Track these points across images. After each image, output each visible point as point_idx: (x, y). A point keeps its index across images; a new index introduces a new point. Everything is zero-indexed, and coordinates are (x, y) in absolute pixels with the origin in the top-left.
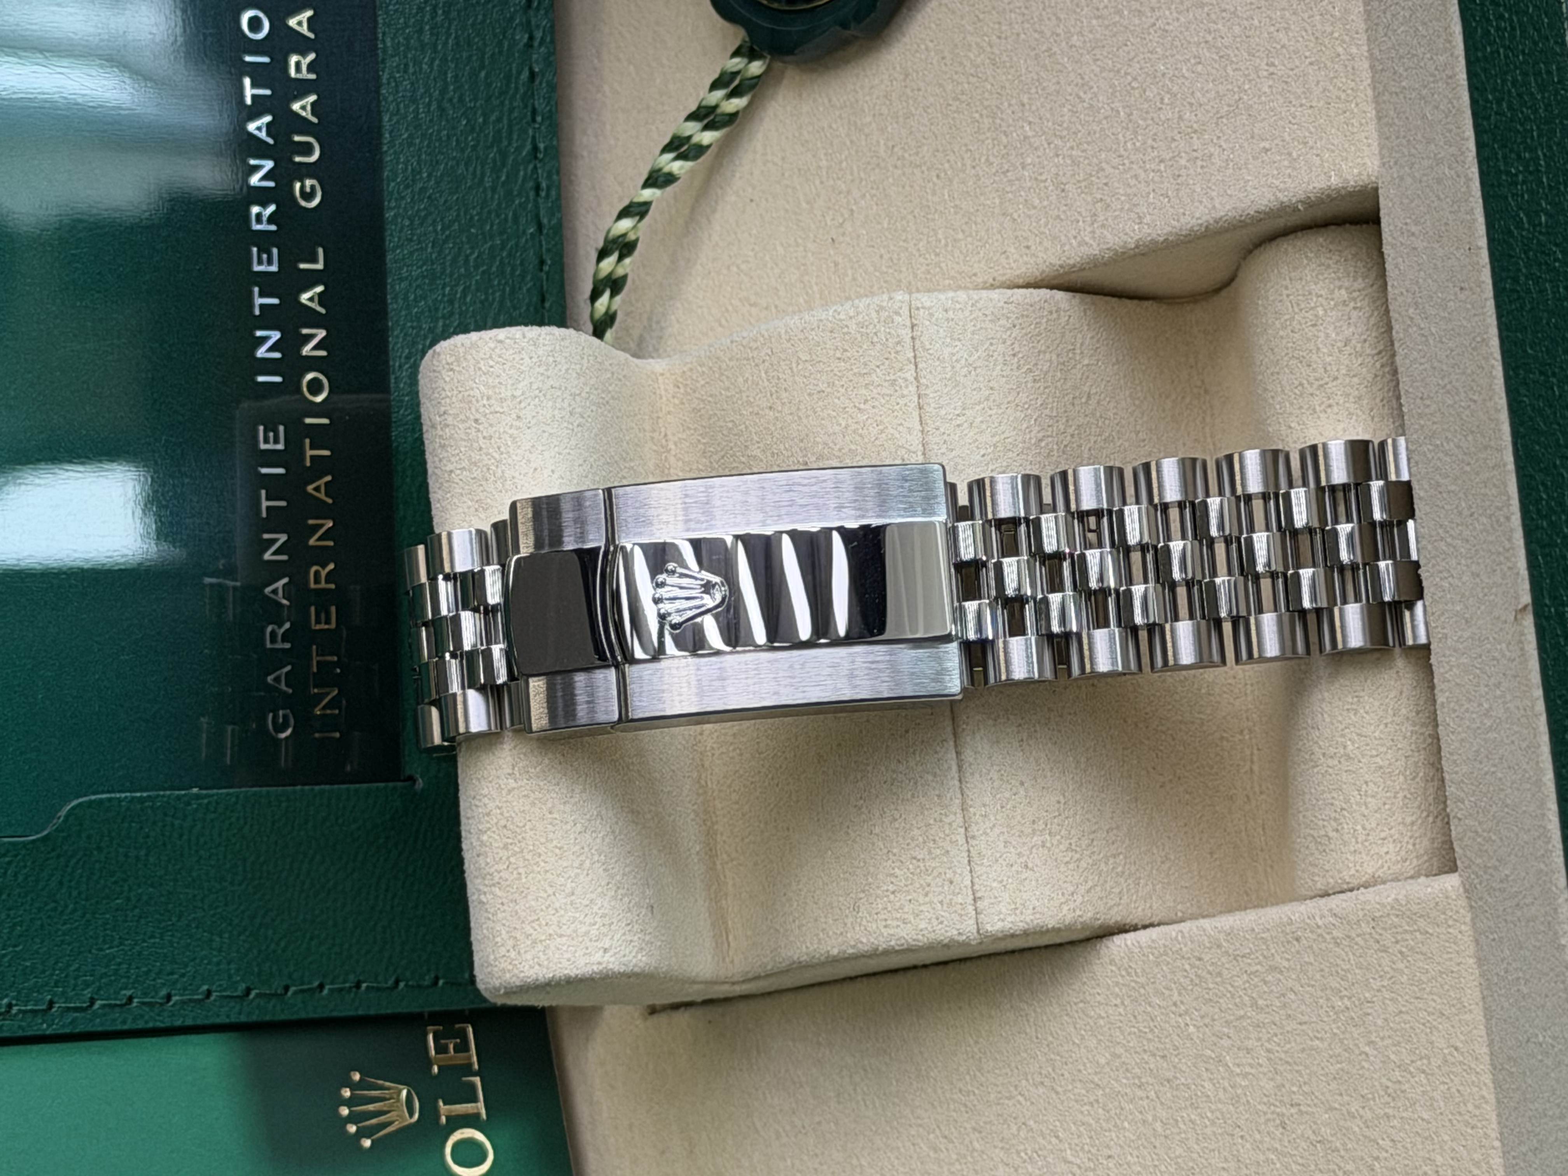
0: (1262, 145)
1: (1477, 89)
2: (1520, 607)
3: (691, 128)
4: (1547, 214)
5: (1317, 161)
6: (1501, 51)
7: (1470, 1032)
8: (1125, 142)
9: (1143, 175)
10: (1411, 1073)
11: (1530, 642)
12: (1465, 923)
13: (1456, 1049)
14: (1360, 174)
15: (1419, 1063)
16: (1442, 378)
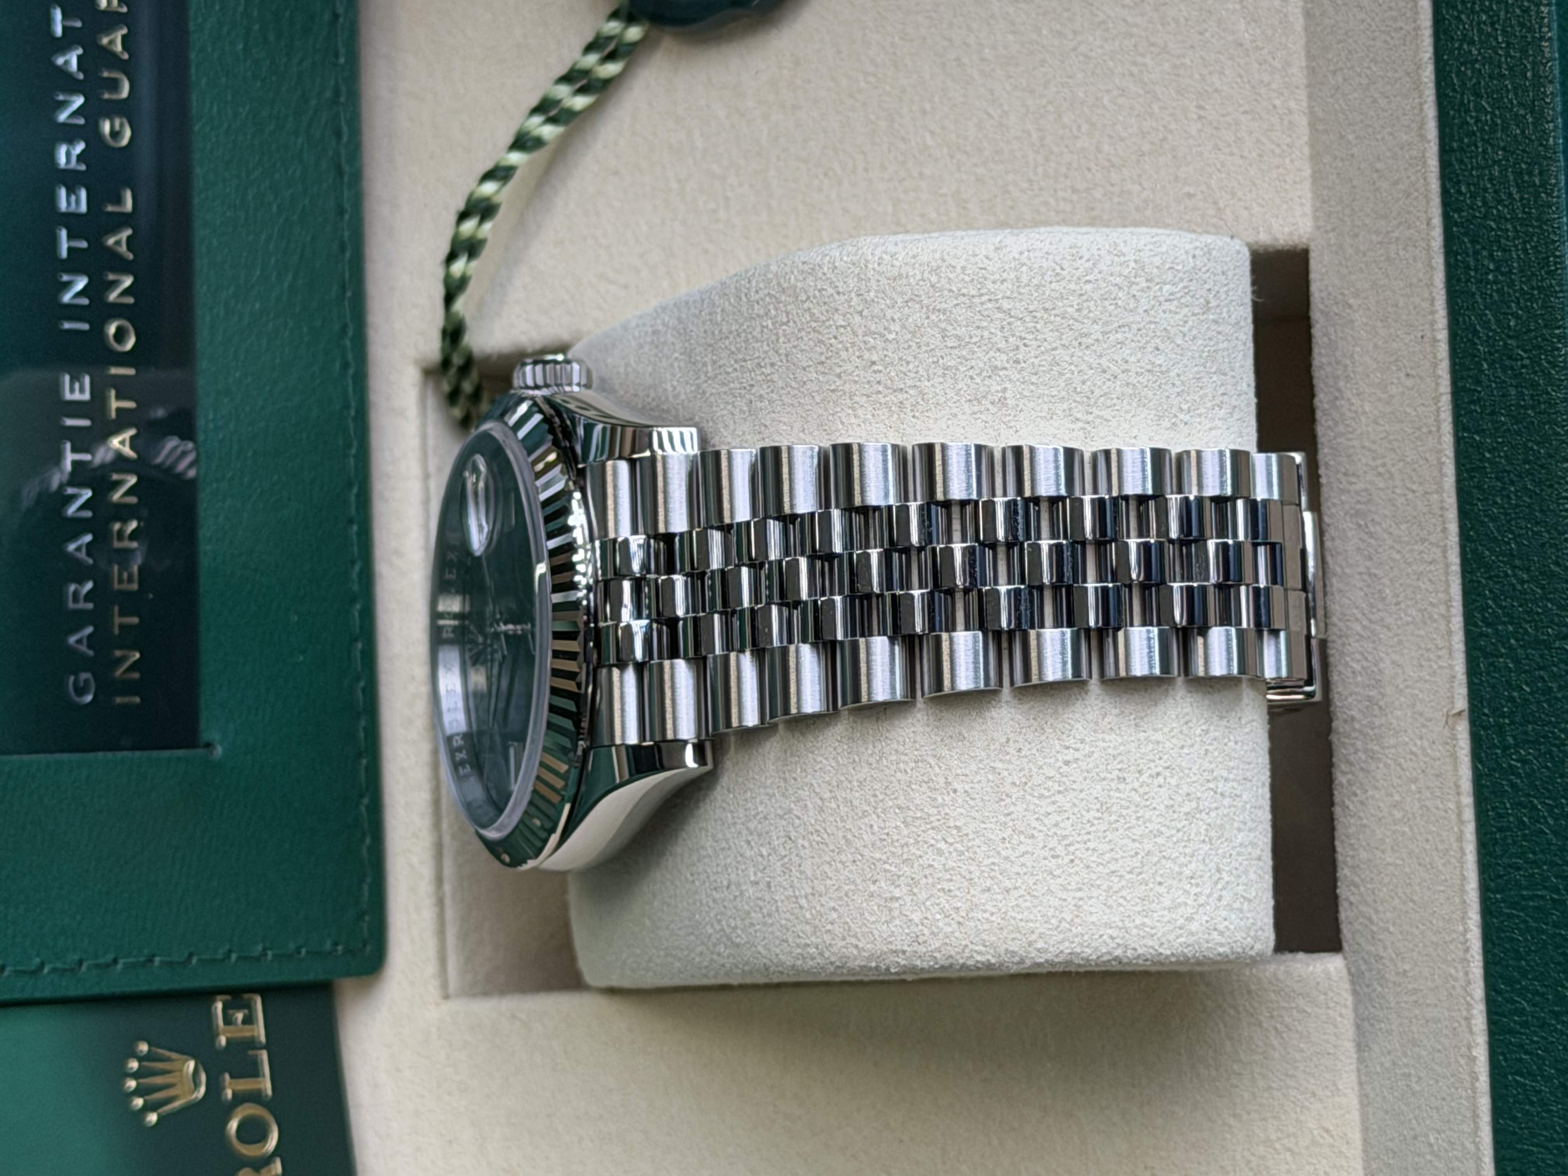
0: (1187, 189)
1: (1450, 179)
2: (1455, 711)
3: (563, 91)
4: (1517, 317)
5: (1245, 214)
6: (1480, 144)
7: (1343, 1115)
8: (1036, 167)
9: (1052, 201)
10: (1275, 1149)
11: (1462, 748)
12: (1345, 1006)
13: (1327, 1131)
14: (1291, 233)
15: (1286, 1141)
16: (1374, 459)
